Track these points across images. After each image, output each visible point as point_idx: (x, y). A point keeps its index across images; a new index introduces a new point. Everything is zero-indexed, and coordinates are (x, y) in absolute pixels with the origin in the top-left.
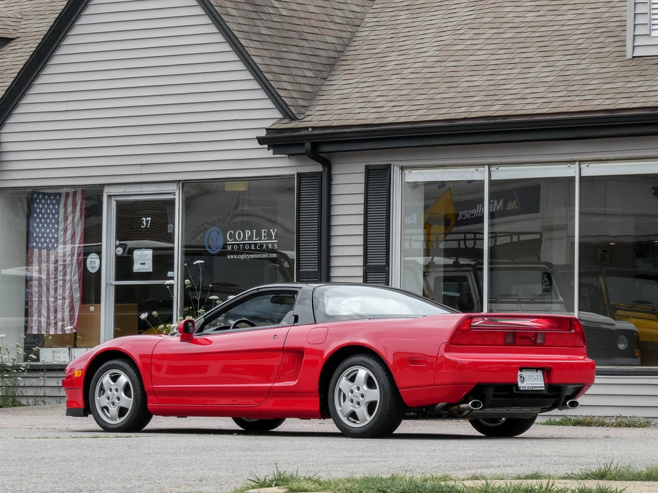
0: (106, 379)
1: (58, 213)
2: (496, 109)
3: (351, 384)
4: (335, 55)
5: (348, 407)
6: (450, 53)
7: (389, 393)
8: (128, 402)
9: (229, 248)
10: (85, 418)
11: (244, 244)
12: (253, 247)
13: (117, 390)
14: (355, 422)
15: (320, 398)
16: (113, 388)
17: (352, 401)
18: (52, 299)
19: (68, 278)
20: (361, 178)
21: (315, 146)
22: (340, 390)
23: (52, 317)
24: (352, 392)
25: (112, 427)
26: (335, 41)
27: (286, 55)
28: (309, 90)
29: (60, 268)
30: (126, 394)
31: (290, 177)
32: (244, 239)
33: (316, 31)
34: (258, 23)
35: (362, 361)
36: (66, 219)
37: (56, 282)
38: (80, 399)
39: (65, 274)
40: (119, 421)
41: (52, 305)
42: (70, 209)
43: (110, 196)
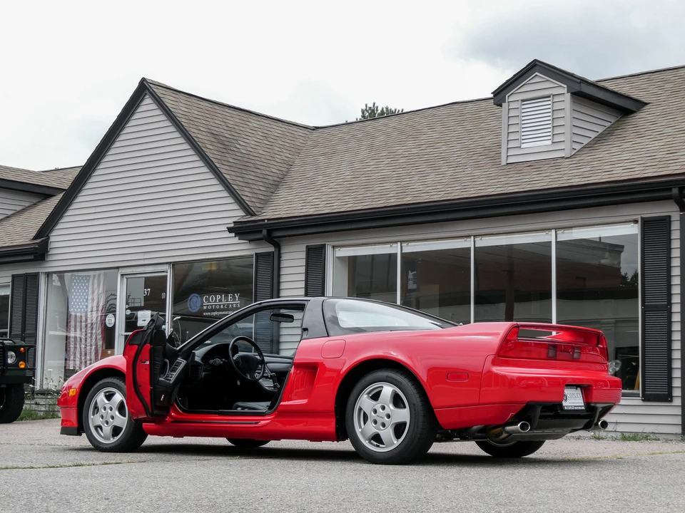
0: (101, 398)
1: (88, 288)
2: (408, 200)
3: (374, 402)
4: (279, 180)
5: (371, 429)
6: (362, 173)
7: (421, 413)
8: (122, 421)
9: (205, 308)
10: (78, 437)
11: (216, 305)
12: (222, 307)
13: (111, 409)
14: (378, 446)
15: (336, 418)
16: (108, 406)
17: (375, 422)
18: (83, 346)
19: (94, 332)
20: (303, 255)
21: (269, 232)
22: (360, 409)
23: (83, 358)
24: (375, 411)
25: (105, 447)
26: (277, 172)
27: (246, 176)
28: (263, 197)
29: (89, 325)
30: (120, 413)
31: (251, 256)
32: (215, 301)
33: (265, 164)
34: (227, 155)
35: (387, 377)
36: (93, 293)
37: (86, 335)
38: (74, 417)
39: (92, 329)
40: (112, 440)
41: (83, 350)
42: (96, 286)
43: (122, 275)
